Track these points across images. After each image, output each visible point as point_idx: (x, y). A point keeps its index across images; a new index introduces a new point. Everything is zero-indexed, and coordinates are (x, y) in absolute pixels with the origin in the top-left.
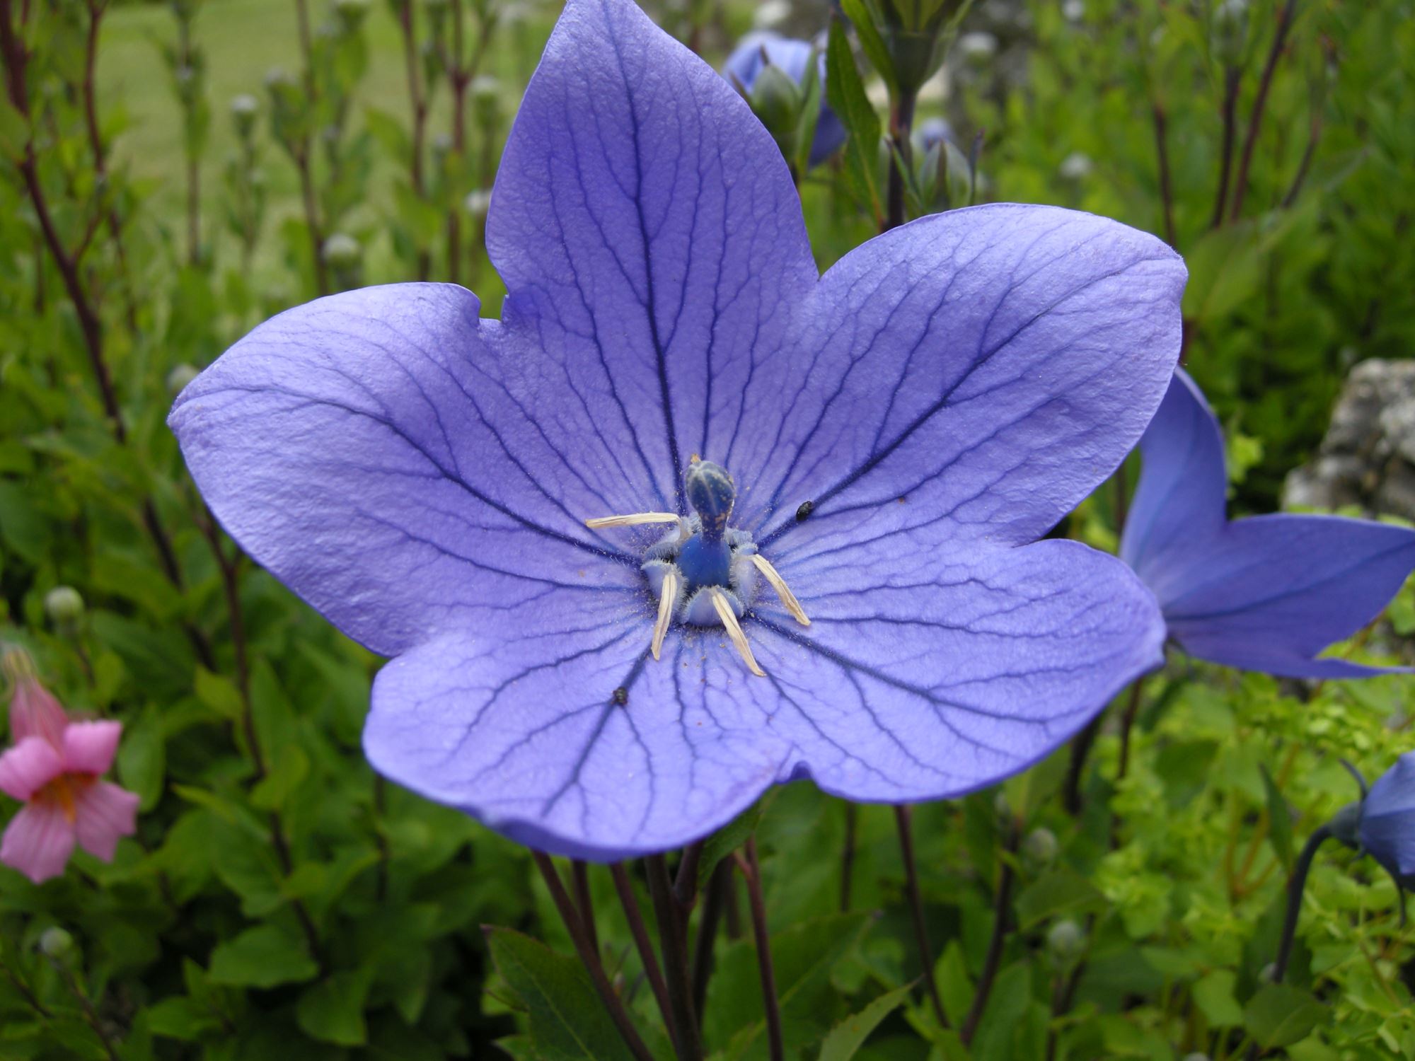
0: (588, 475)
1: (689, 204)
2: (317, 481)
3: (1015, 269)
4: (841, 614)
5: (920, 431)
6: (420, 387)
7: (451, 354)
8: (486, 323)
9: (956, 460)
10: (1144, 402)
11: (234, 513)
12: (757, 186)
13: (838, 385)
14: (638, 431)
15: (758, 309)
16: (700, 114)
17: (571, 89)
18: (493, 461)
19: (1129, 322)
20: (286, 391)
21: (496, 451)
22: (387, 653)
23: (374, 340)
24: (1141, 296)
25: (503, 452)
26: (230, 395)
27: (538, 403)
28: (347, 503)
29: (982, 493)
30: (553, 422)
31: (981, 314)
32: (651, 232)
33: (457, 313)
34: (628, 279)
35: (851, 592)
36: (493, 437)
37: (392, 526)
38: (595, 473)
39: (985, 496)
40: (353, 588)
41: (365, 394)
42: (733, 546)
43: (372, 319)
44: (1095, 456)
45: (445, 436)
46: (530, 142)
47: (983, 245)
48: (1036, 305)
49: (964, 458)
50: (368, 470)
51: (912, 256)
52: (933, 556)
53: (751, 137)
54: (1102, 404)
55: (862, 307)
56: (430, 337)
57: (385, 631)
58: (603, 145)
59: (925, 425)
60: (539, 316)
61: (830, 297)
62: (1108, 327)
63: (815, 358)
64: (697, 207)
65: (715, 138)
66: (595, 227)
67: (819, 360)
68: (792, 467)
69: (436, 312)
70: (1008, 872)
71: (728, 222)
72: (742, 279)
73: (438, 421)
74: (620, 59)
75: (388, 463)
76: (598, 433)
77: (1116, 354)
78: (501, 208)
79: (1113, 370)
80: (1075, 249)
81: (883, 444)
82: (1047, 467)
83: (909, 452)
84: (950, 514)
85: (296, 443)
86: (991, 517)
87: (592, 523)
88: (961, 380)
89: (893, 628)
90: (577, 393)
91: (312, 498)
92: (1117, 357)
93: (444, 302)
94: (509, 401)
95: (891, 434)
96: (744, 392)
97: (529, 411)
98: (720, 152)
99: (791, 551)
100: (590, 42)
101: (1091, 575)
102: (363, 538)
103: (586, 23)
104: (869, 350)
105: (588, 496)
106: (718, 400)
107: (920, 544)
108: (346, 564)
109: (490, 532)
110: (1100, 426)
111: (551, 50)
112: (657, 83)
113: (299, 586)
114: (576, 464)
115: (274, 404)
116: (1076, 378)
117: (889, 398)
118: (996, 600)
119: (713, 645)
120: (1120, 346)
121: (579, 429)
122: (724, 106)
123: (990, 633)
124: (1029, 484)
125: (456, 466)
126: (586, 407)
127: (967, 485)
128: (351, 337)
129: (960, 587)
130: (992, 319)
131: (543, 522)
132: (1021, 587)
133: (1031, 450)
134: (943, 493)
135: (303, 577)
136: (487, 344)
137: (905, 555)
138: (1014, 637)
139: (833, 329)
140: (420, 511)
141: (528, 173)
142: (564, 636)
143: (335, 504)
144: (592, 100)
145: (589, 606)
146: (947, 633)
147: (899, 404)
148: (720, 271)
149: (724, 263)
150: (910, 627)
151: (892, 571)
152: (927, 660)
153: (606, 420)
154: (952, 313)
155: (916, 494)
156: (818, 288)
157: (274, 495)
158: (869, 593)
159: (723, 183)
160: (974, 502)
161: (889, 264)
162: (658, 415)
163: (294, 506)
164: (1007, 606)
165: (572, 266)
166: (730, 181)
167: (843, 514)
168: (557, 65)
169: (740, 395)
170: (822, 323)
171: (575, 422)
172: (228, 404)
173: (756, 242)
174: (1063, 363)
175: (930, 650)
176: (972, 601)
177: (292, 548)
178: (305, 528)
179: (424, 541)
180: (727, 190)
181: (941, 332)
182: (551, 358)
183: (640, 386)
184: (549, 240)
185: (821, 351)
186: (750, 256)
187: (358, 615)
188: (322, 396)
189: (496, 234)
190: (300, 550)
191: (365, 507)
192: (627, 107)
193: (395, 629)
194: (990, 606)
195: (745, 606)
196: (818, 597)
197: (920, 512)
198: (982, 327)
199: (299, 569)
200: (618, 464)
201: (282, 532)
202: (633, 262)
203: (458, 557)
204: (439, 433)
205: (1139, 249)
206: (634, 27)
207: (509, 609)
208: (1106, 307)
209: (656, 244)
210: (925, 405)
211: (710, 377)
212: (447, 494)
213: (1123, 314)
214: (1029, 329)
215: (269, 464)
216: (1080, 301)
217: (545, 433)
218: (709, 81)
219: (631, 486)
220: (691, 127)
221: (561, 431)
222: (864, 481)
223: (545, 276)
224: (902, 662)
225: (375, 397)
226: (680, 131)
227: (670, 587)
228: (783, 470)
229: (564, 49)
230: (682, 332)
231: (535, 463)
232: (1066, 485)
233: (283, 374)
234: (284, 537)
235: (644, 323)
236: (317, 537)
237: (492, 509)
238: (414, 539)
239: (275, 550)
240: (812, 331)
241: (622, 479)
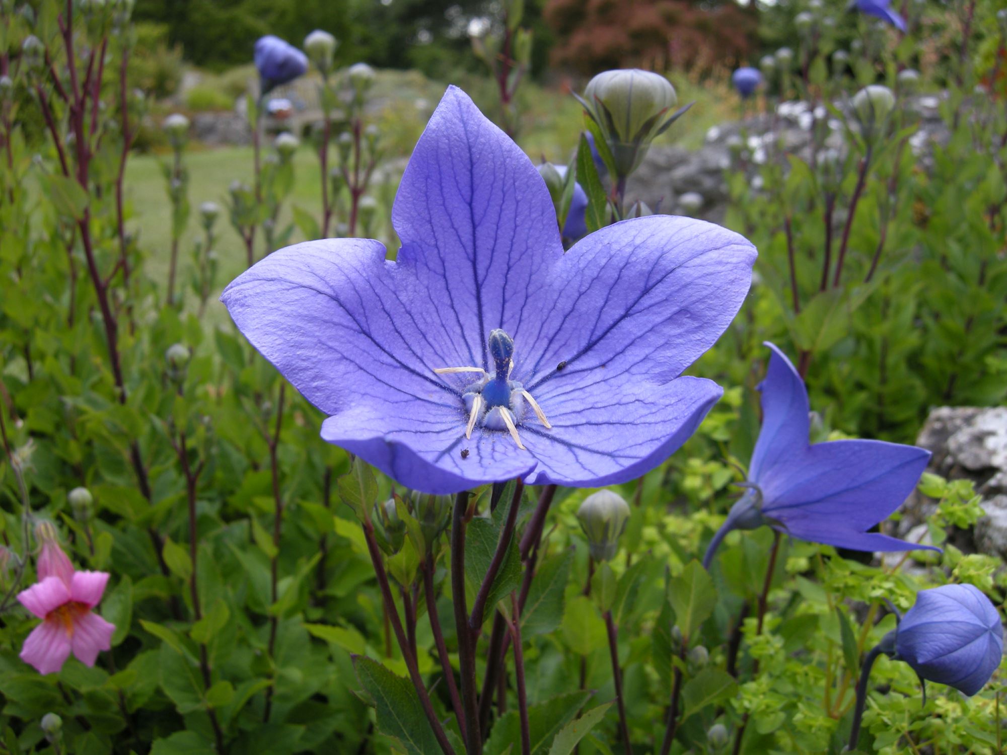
0: (436, 346)
1: (498, 208)
2: (299, 324)
3: (665, 245)
4: (568, 423)
5: (614, 330)
6: (354, 286)
7: (370, 273)
8: (388, 262)
9: (632, 343)
10: (729, 311)
11: (256, 336)
12: (533, 201)
13: (571, 307)
14: (465, 328)
15: (531, 266)
16: (505, 161)
17: (440, 144)
18: (388, 331)
19: (722, 272)
20: (286, 281)
21: (389, 326)
22: (329, 413)
23: (332, 261)
24: (730, 260)
25: (392, 328)
26: (256, 283)
27: (413, 305)
28: (314, 336)
29: (644, 359)
30: (420, 316)
31: (647, 268)
32: (477, 223)
33: (374, 254)
34: (464, 246)
35: (574, 412)
36: (389, 319)
37: (336, 350)
38: (440, 346)
39: (645, 360)
40: (314, 379)
41: (326, 285)
42: (512, 389)
43: (331, 252)
44: (704, 338)
45: (365, 313)
46: (417, 169)
47: (649, 235)
48: (674, 263)
49: (636, 342)
50: (326, 322)
51: (613, 241)
52: (617, 391)
53: (531, 176)
54: (707, 312)
55: (586, 267)
56: (360, 264)
57: (329, 402)
58: (454, 173)
59: (617, 327)
60: (416, 260)
61: (569, 262)
62: (712, 274)
63: (560, 293)
64: (501, 210)
65: (512, 175)
66: (448, 217)
67: (562, 294)
68: (546, 350)
69: (364, 252)
70: (679, 675)
71: (517, 219)
72: (523, 250)
73: (362, 304)
74: (466, 130)
75: (336, 320)
76: (443, 326)
77: (715, 287)
78: (401, 202)
79: (713, 295)
80: (697, 236)
81: (594, 338)
82: (677, 344)
83: (607, 341)
84: (627, 371)
85: (290, 305)
86: (648, 370)
87: (437, 371)
88: (636, 302)
89: (595, 427)
90: (433, 303)
91: (296, 332)
92: (716, 289)
93: (368, 248)
94: (398, 302)
95: (598, 333)
96: (522, 310)
97: (408, 308)
98: (514, 182)
99: (543, 394)
100: (451, 121)
101: (695, 389)
102: (321, 354)
103: (449, 112)
104: (588, 289)
105: (436, 358)
106: (507, 315)
107: (611, 386)
108: (311, 366)
109: (384, 366)
110: (706, 323)
111: (431, 124)
112: (484, 144)
113: (287, 374)
114: (431, 340)
115: (280, 286)
116: (694, 299)
117: (598, 313)
118: (648, 408)
119: (499, 437)
120: (717, 284)
121: (433, 322)
122: (517, 159)
123: (645, 423)
124: (669, 353)
125: (369, 330)
126: (437, 311)
127: (637, 355)
128: (320, 258)
129: (631, 404)
130: (652, 270)
131: (412, 366)
132: (661, 401)
133: (670, 336)
134: (624, 361)
135: (289, 370)
136: (388, 271)
137: (603, 392)
138: (656, 423)
139: (570, 278)
140: (351, 346)
141: (416, 185)
142: (420, 423)
143: (309, 336)
144: (450, 150)
145: (434, 412)
146: (623, 426)
147: (603, 316)
148: (512, 245)
149: (514, 241)
150: (604, 426)
151: (596, 401)
152: (611, 440)
153: (447, 320)
154: (632, 268)
155: (610, 363)
156: (563, 258)
157: (278, 329)
158: (584, 412)
159: (515, 198)
160: (640, 363)
161: (600, 245)
162: (475, 320)
163: (287, 334)
164: (654, 410)
165: (434, 236)
166: (519, 198)
167: (572, 375)
168: (434, 131)
169: (520, 312)
170: (564, 275)
171: (431, 318)
172: (255, 287)
173: (531, 231)
174: (688, 291)
175: (614, 436)
176: (636, 410)
177: (285, 355)
178: (292, 346)
179: (352, 361)
180: (518, 202)
181: (626, 278)
182: (421, 283)
183: (467, 304)
184: (424, 221)
185: (563, 289)
186: (528, 238)
187: (316, 392)
188: (304, 284)
189: (397, 215)
190: (289, 356)
191: (323, 339)
192: (468, 155)
193: (334, 401)
194: (646, 412)
195: (517, 419)
196: (556, 416)
197: (612, 372)
198: (647, 275)
199: (287, 366)
200: (453, 343)
201: (280, 347)
202: (466, 237)
203: (368, 373)
204: (362, 311)
205: (731, 239)
206: (473, 116)
207: (393, 403)
208: (711, 265)
209: (479, 229)
210: (617, 317)
211: (504, 302)
212: (363, 342)
213: (720, 268)
214: (671, 275)
215: (276, 314)
216: (697, 261)
217: (416, 321)
218: (511, 146)
219: (459, 356)
220: (500, 168)
221: (424, 322)
222: (584, 358)
223: (421, 239)
224: (598, 443)
225: (331, 287)
226: (494, 169)
227: (477, 404)
228: (541, 352)
229: (438, 124)
230: (490, 276)
231: (409, 336)
232: (687, 353)
233: (285, 273)
234: (281, 349)
235: (470, 271)
236: (298, 351)
237: (386, 355)
238: (347, 359)
239: (276, 355)
240: (560, 279)
241: (454, 351)
